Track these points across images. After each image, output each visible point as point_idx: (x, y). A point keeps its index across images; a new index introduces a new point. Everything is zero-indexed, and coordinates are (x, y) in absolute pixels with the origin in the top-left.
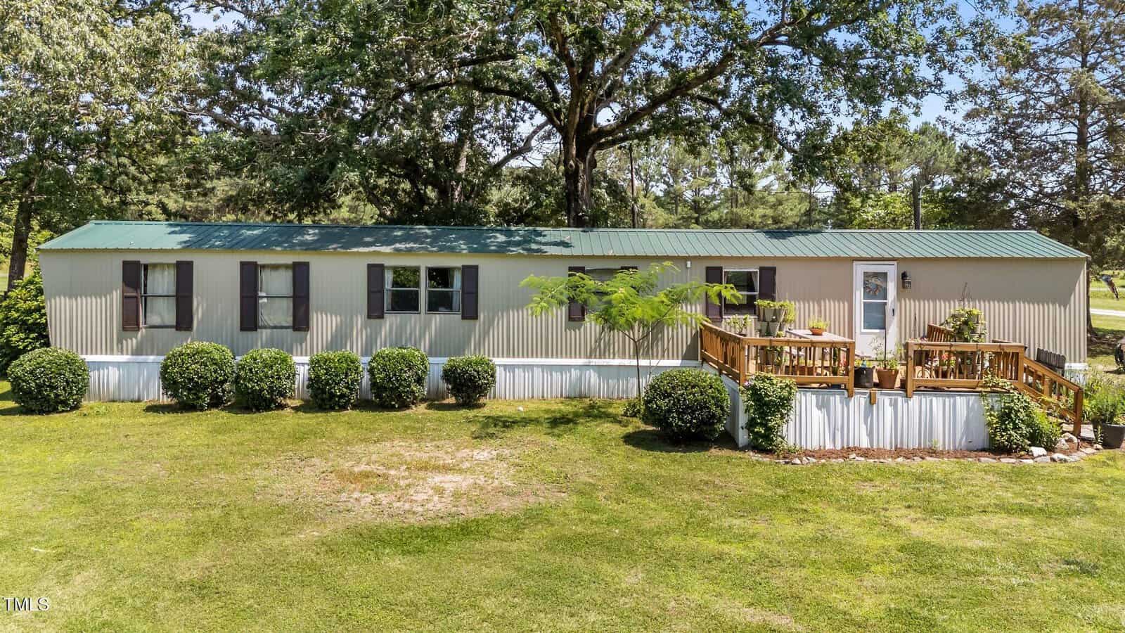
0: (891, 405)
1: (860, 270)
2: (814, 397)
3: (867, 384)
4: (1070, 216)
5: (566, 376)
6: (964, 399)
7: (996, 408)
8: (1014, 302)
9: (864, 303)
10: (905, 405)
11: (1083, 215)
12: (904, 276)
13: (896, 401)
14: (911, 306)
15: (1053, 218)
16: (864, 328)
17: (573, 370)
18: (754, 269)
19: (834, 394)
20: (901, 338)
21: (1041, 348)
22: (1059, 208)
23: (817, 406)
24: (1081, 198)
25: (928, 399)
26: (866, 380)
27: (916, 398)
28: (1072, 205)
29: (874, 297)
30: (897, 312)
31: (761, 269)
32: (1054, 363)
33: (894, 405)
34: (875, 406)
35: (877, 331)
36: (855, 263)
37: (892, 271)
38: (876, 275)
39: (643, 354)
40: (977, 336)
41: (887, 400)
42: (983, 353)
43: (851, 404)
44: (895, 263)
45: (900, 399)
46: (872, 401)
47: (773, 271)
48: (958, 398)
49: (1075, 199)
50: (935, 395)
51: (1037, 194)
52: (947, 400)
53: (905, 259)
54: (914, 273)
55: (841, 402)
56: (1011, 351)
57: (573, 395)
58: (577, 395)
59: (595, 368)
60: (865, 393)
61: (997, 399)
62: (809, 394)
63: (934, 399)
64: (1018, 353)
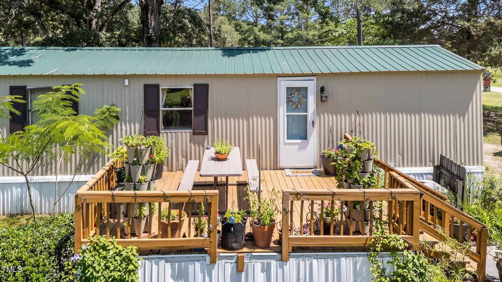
0: (262, 271)
1: (283, 85)
2: (168, 265)
3: (234, 245)
4: (466, 32)
5: (8, 195)
6: (350, 261)
7: (387, 272)
8: (419, 114)
9: (287, 116)
10: (280, 271)
11: (474, 31)
12: (322, 90)
13: (269, 265)
14: (329, 119)
15: (454, 34)
16: (288, 139)
17: (14, 188)
18: (189, 85)
19: (193, 261)
20: (320, 147)
21: (444, 155)
22: (457, 27)
23: (173, 277)
24: (472, 20)
25: (308, 263)
26: (234, 240)
27: (292, 262)
28: (467, 24)
29: (297, 109)
30: (317, 125)
31: (196, 86)
32: (455, 173)
33: (267, 270)
34: (243, 274)
35: (299, 141)
36: (279, 79)
37: (312, 86)
38: (298, 89)
39: (84, 170)
40: (368, 175)
41: (258, 265)
42: (371, 203)
43: (214, 272)
44: (315, 78)
45: (273, 263)
46: (239, 267)
47: (206, 87)
48: (343, 259)
49: (469, 20)
50: (317, 258)
51: (443, 18)
52: (330, 262)
53: (323, 75)
54: (332, 87)
55: (203, 271)
56: (406, 199)
57: (14, 212)
58: (19, 212)
59: (37, 185)
60: (231, 258)
61: (388, 259)
62: (162, 263)
63: (315, 261)
64: (412, 202)
